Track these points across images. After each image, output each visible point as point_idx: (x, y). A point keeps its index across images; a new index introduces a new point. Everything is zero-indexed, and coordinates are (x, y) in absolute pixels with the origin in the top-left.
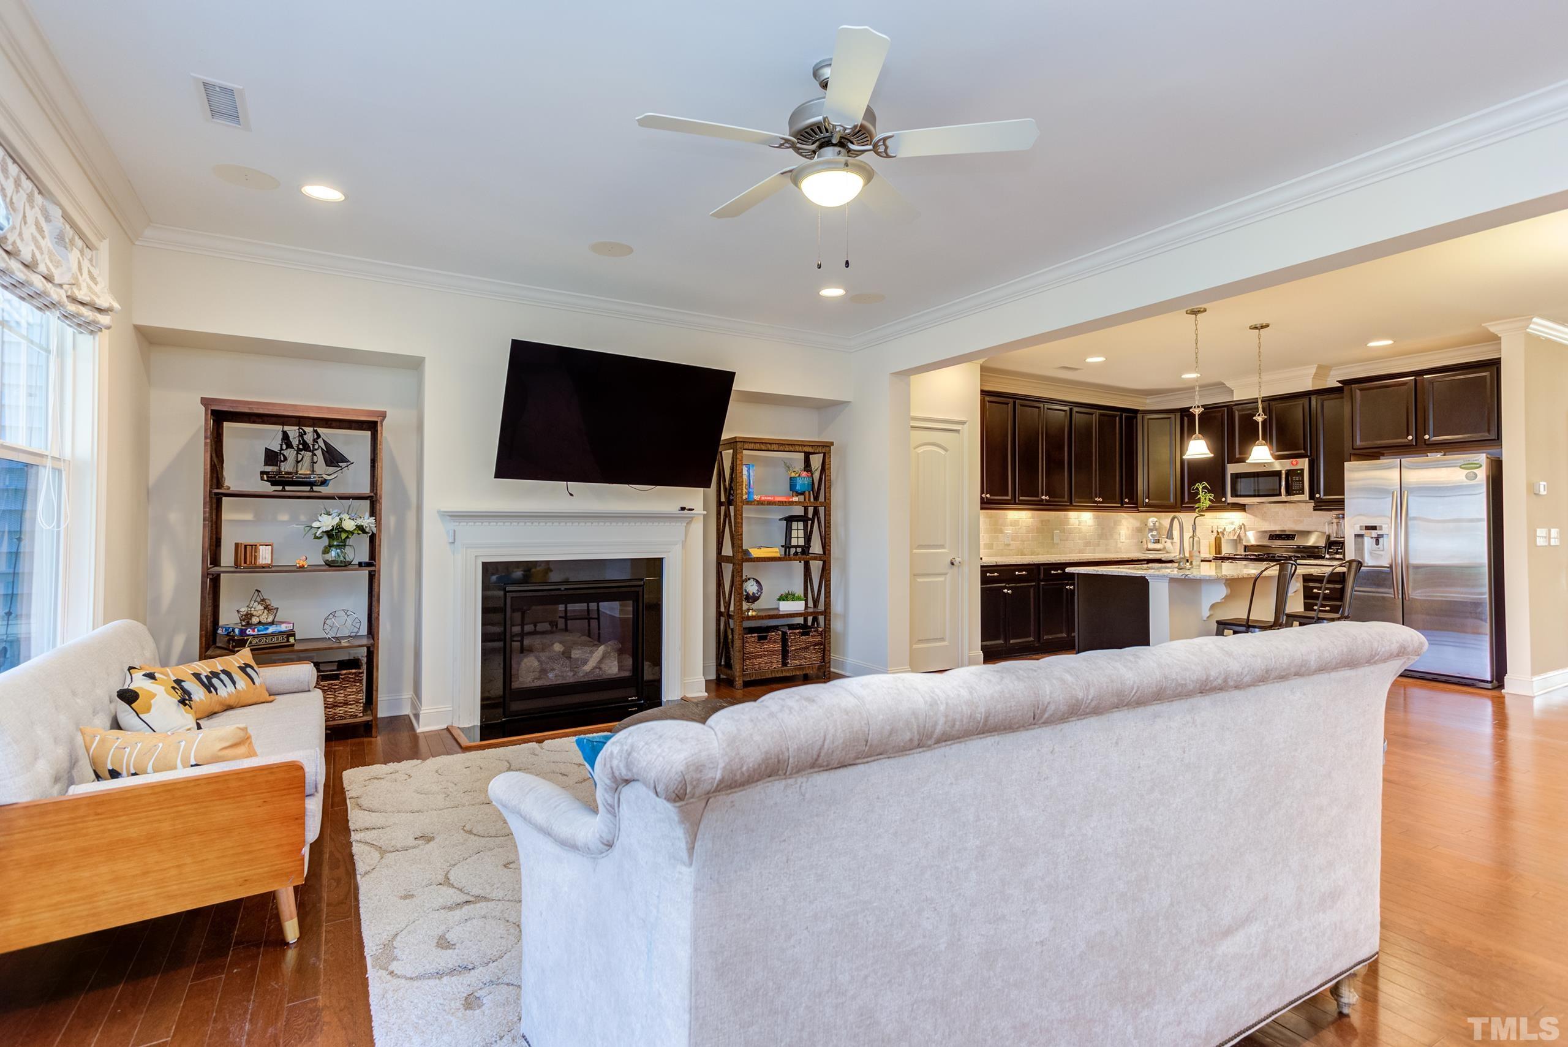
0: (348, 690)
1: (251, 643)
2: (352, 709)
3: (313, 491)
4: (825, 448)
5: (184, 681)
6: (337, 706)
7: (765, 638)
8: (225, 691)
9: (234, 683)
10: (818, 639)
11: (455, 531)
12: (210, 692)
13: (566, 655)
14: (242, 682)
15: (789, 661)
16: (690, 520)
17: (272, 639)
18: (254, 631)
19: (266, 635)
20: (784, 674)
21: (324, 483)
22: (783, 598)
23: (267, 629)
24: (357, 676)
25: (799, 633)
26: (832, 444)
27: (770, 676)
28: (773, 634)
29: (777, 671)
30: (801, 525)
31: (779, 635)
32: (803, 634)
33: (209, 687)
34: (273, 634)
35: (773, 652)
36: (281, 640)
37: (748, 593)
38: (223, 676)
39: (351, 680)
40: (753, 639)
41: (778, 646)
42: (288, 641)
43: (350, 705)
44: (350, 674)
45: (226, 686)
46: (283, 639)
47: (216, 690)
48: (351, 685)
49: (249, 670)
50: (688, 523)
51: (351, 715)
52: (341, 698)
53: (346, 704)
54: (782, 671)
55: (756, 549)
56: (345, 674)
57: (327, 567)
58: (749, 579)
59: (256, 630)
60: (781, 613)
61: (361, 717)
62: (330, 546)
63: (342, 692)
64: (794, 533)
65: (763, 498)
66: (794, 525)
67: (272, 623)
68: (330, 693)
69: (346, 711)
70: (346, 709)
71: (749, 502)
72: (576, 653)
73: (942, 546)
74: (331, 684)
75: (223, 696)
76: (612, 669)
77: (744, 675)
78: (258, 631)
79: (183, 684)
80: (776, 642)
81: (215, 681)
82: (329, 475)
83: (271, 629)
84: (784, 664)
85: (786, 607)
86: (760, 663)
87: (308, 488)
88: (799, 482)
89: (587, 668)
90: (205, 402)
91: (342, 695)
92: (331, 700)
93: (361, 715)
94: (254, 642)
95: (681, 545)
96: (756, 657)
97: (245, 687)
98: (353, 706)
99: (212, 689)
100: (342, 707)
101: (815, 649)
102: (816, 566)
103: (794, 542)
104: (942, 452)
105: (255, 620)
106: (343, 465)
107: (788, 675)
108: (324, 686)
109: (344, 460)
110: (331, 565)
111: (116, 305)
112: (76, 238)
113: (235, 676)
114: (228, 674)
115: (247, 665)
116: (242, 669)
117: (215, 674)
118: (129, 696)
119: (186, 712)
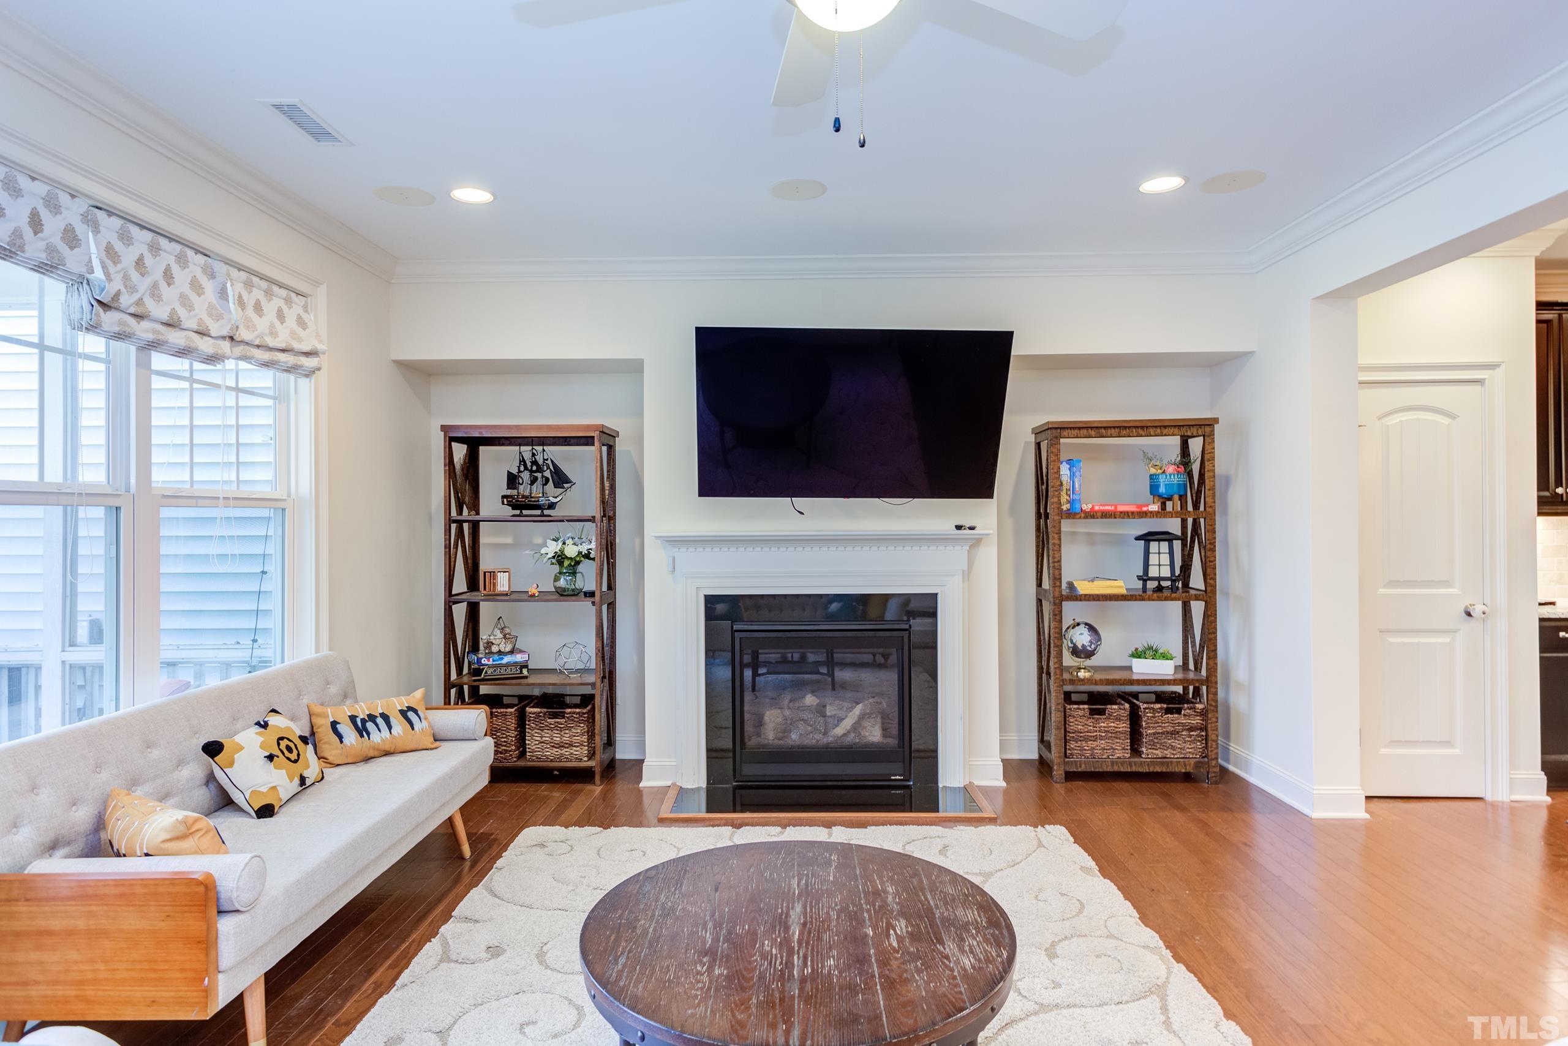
0: (573, 730)
1: (486, 672)
2: (576, 751)
3: (543, 515)
4: (1205, 427)
5: (339, 723)
6: (563, 746)
7: (1102, 712)
8: (379, 736)
9: (390, 727)
10: (1197, 721)
11: (674, 558)
12: (362, 736)
13: (821, 710)
14: (399, 726)
15: (1144, 749)
16: (977, 542)
17: (506, 670)
18: (489, 661)
19: (501, 666)
20: (1134, 769)
21: (552, 506)
22: (1137, 654)
23: (502, 659)
24: (581, 716)
25: (1161, 708)
26: (1216, 420)
27: (1110, 769)
28: (1115, 707)
29: (1122, 764)
30: (1165, 546)
31: (1124, 709)
32: (1168, 711)
33: (362, 731)
34: (507, 665)
35: (1115, 734)
36: (515, 671)
37: (1075, 645)
38: (380, 720)
39: (576, 719)
40: (1081, 713)
41: (1124, 726)
42: (521, 672)
43: (575, 746)
44: (574, 713)
45: (380, 730)
46: (517, 670)
47: (368, 734)
48: (577, 726)
49: (411, 714)
50: (970, 547)
51: (577, 758)
52: (566, 739)
53: (571, 745)
54: (1130, 764)
55: (1086, 583)
56: (570, 713)
57: (556, 596)
58: (1078, 624)
59: (491, 659)
60: (1135, 677)
61: (585, 761)
62: (560, 573)
63: (567, 731)
64: (1153, 559)
65: (1097, 508)
66: (1154, 546)
67: (512, 652)
68: (556, 732)
69: (572, 754)
70: (572, 751)
71: (1070, 515)
72: (830, 711)
73: (1445, 583)
74: (558, 722)
75: (376, 741)
76: (874, 734)
77: (1066, 763)
78: (493, 661)
79: (338, 726)
80: (1120, 720)
81: (370, 726)
82: (556, 498)
83: (507, 659)
84: (1135, 751)
85: (1143, 668)
86: (1093, 749)
87: (538, 512)
88: (1163, 481)
89: (839, 731)
90: (444, 428)
91: (568, 736)
92: (558, 739)
93: (586, 759)
94: (489, 672)
95: (961, 577)
96: (1086, 739)
97: (401, 733)
98: (578, 749)
99: (364, 733)
100: (567, 748)
101: (1190, 736)
102: (1198, 608)
103: (1153, 572)
104: (1445, 421)
105: (495, 649)
106: (566, 485)
107: (1141, 770)
108: (551, 724)
109: (568, 481)
110: (562, 594)
111: (320, 347)
112: (275, 288)
113: (393, 720)
114: (386, 718)
115: (410, 709)
116: (403, 713)
117: (372, 718)
118: (213, 749)
119: (276, 768)
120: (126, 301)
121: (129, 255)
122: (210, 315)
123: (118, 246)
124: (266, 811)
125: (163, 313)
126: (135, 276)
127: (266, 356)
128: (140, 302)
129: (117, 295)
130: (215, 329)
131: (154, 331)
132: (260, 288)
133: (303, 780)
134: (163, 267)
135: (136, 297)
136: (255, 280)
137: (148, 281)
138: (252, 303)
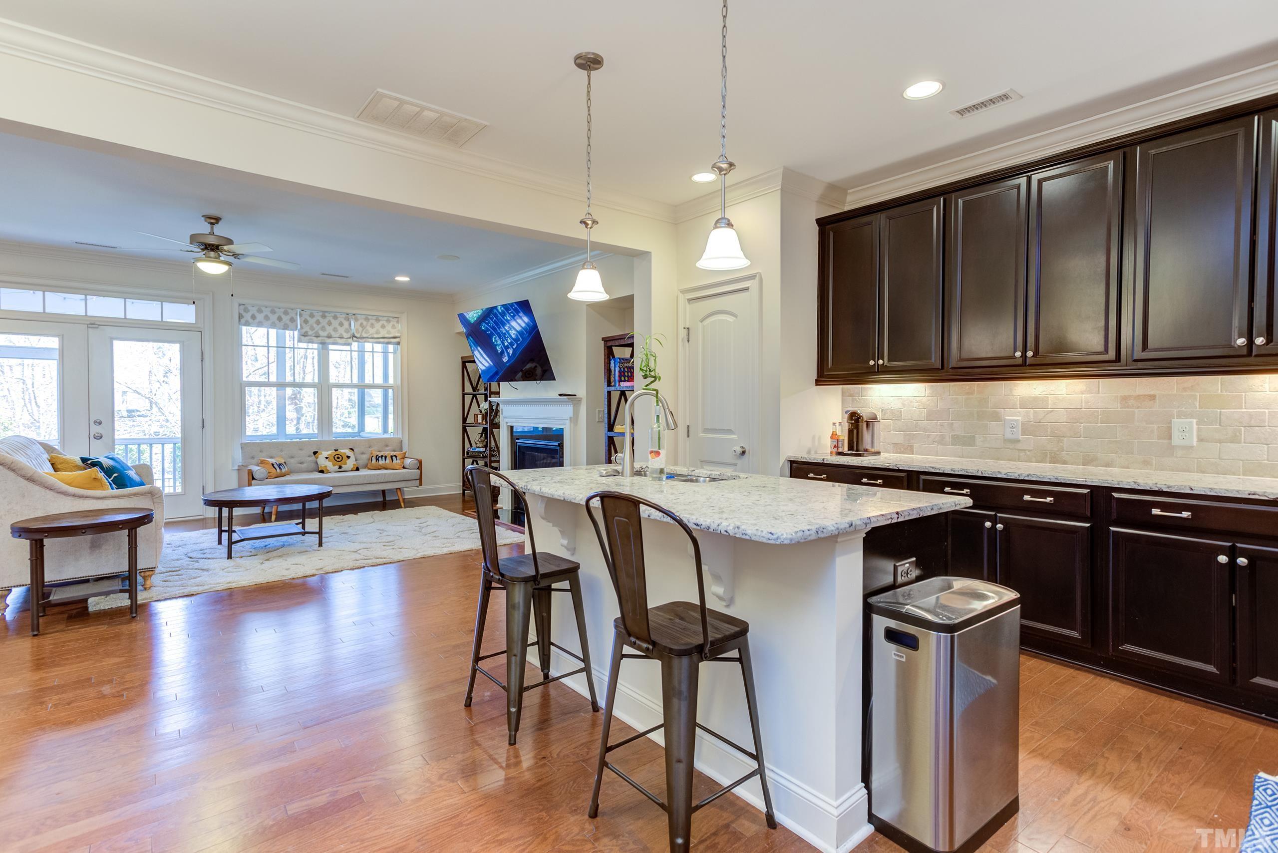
8: (381, 462)
9: (385, 460)
11: (502, 410)
14: (388, 460)
17: (475, 453)
33: (377, 459)
34: (478, 452)
38: (384, 458)
46: (479, 454)
49: (394, 458)
50: (574, 405)
67: (482, 447)
78: (472, 449)
81: (380, 459)
83: (477, 449)
90: (461, 358)
95: (569, 421)
97: (388, 462)
104: (730, 319)
105: (477, 445)
111: (397, 335)
112: (380, 318)
113: (387, 458)
114: (386, 457)
115: (395, 456)
116: (392, 457)
117: (382, 456)
118: (315, 453)
119: (329, 461)
120: (310, 333)
121: (312, 321)
122: (345, 332)
123: (309, 319)
124: (322, 472)
125: (325, 334)
126: (315, 325)
127: (375, 340)
128: (317, 332)
129: (306, 332)
130: (345, 335)
131: (322, 340)
132: (372, 319)
133: (340, 467)
134: (327, 321)
135: (314, 331)
136: (369, 317)
137: (320, 326)
138: (369, 324)
